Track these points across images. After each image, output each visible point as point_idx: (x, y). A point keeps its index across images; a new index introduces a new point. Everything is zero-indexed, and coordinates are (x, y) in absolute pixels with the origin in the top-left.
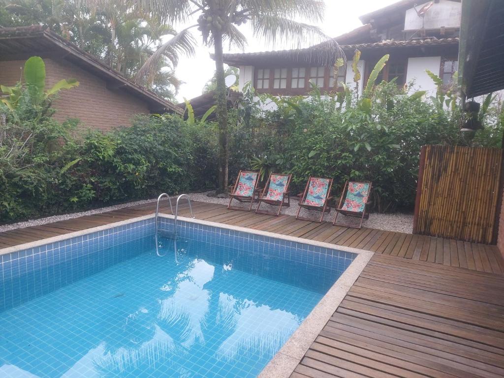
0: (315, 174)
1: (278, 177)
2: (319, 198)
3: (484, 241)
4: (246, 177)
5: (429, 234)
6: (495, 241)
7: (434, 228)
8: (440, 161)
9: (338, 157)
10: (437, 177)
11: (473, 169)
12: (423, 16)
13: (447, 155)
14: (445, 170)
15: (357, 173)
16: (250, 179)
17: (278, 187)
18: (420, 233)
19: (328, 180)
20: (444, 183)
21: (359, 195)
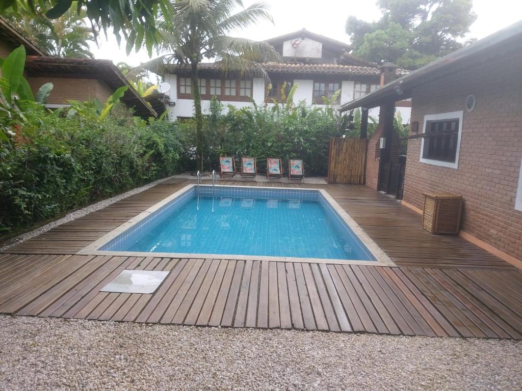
0: (270, 156)
1: (247, 159)
2: (275, 170)
3: (360, 183)
4: (225, 160)
5: (336, 183)
6: (364, 183)
7: (338, 180)
8: (339, 145)
9: (283, 146)
10: (338, 154)
11: (354, 149)
12: (295, 48)
13: (342, 143)
14: (342, 149)
15: (295, 154)
16: (228, 161)
17: (249, 166)
18: (331, 183)
19: (278, 160)
20: (342, 157)
21: (297, 167)
